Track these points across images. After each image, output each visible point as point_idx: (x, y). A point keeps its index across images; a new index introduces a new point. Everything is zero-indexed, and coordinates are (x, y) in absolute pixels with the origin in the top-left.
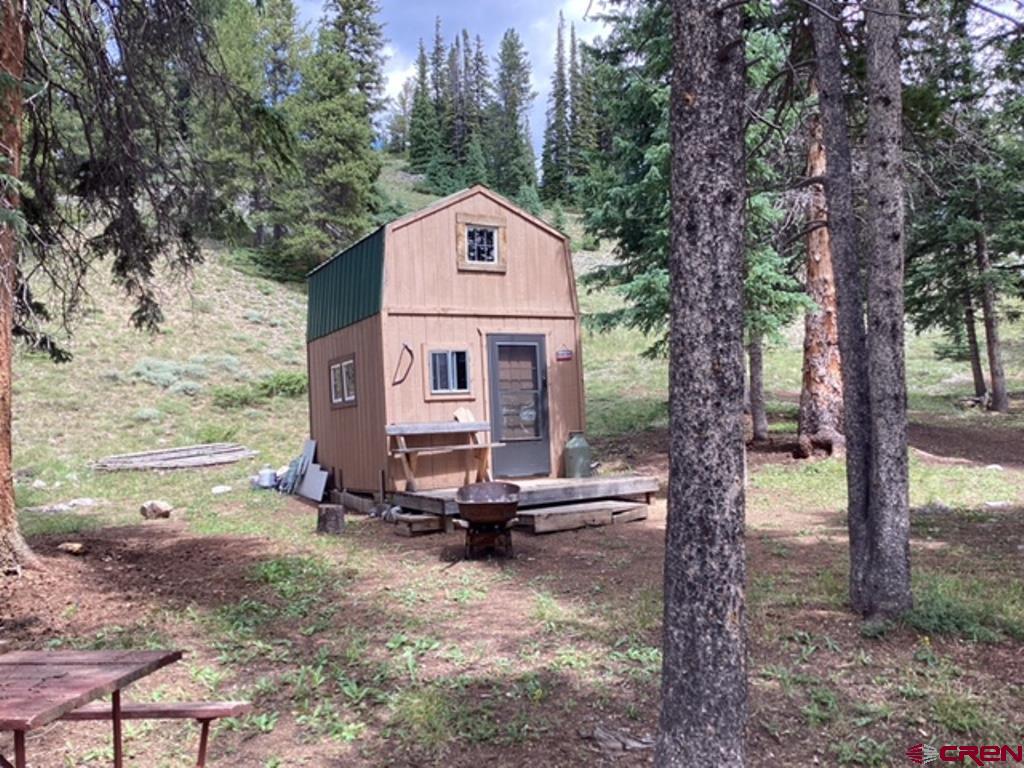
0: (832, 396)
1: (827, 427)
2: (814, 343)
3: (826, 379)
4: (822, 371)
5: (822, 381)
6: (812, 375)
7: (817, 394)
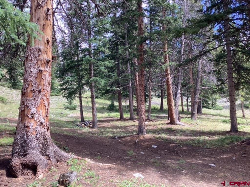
0: (39, 128)
1: (34, 152)
2: (29, 90)
3: (36, 116)
4: (33, 110)
5: (33, 117)
6: (26, 112)
7: (28, 127)
